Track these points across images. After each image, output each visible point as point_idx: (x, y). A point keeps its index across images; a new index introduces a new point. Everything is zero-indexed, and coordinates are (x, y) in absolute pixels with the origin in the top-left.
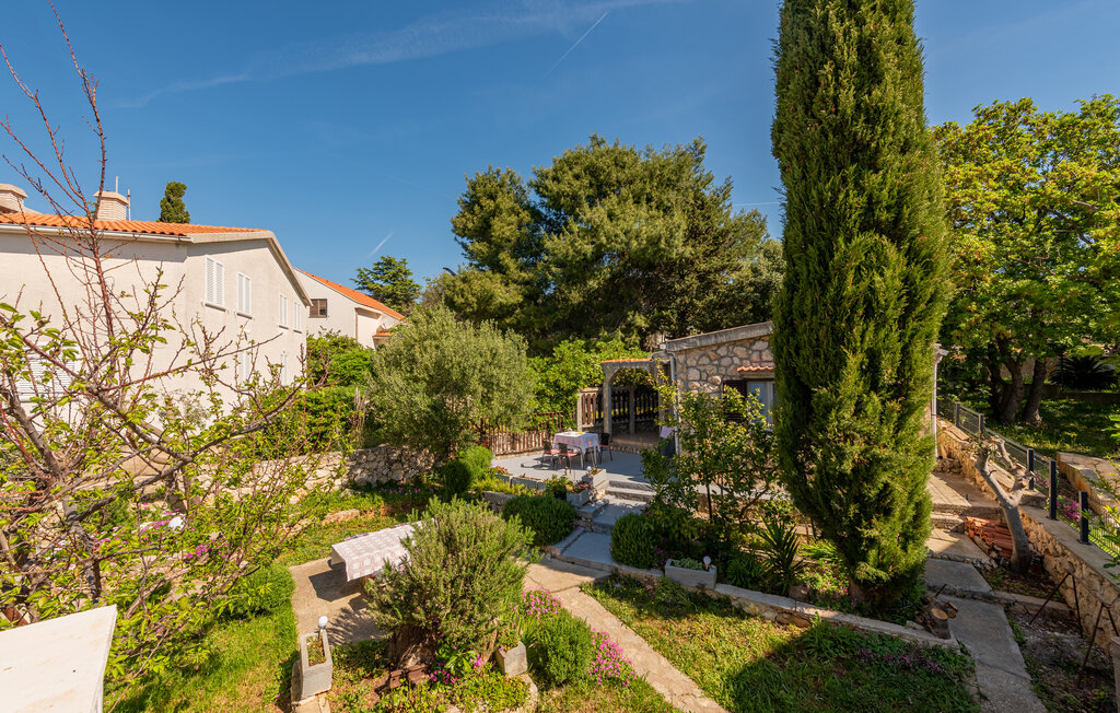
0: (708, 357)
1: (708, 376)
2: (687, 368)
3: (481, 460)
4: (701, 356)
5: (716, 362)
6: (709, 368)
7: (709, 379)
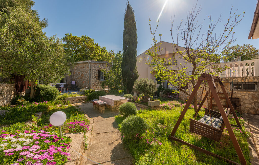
1: (96, 69)
5: (97, 67)
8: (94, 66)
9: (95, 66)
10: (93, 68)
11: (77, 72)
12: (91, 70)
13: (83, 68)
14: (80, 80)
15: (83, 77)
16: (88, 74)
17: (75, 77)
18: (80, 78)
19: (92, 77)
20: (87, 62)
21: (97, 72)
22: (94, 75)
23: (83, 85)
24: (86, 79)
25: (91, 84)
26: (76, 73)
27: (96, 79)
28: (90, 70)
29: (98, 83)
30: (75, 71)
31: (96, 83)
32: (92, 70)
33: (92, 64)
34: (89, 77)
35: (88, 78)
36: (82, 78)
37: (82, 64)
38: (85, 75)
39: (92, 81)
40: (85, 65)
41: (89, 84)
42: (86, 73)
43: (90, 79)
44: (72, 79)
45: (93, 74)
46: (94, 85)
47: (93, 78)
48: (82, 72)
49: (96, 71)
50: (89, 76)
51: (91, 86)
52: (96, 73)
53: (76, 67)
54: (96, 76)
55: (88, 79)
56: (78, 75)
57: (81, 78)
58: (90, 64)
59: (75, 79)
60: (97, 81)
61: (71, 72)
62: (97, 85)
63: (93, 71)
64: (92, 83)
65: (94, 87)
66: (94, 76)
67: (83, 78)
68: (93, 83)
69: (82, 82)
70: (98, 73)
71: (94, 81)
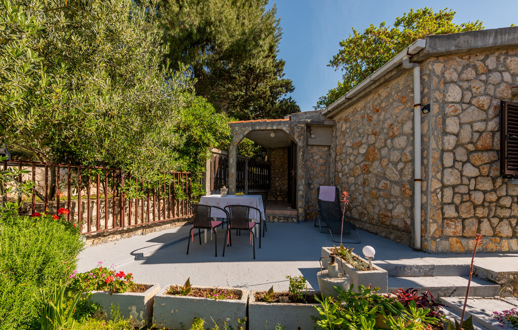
0: (475, 67)
1: (473, 97)
2: (445, 83)
3: (36, 260)
4: (465, 67)
5: (483, 77)
6: (476, 84)
7: (474, 102)
8: (455, 76)
9: (470, 73)
10: (444, 93)
11: (348, 144)
12: (426, 108)
13: (375, 117)
14: (360, 181)
15: (376, 163)
16: (401, 142)
17: (343, 166)
18: (359, 171)
19: (434, 155)
20: (399, 66)
21: (486, 121)
22: (450, 141)
23: (374, 206)
24: (392, 173)
25: (423, 207)
26: (344, 150)
27: (470, 171)
28: (418, 110)
29: (493, 197)
30: (343, 142)
31: (478, 197)
32: (435, 108)
33: (438, 67)
34: (413, 161)
35: (400, 166)
36: (369, 172)
37: (370, 98)
38: (384, 152)
39: (436, 185)
40: (383, 92)
41: (412, 208)
42: (393, 137)
43: (418, 175)
44: (332, 176)
45: (445, 133)
46: (450, 212)
47: (448, 160)
48: (372, 139)
49: (472, 114)
50: (413, 153)
51: (424, 222)
52: (479, 126)
53: (346, 120)
54: (470, 153)
55: (408, 171)
56: (350, 154)
57: (366, 170)
58: (417, 71)
59: (340, 174)
60: (487, 185)
61: (329, 147)
62: (480, 212)
63: (445, 117)
64: (434, 200)
65: (449, 231)
66: (452, 151)
67: (376, 167)
68: (443, 204)
69: (367, 189)
70: (493, 125)
71: (454, 187)
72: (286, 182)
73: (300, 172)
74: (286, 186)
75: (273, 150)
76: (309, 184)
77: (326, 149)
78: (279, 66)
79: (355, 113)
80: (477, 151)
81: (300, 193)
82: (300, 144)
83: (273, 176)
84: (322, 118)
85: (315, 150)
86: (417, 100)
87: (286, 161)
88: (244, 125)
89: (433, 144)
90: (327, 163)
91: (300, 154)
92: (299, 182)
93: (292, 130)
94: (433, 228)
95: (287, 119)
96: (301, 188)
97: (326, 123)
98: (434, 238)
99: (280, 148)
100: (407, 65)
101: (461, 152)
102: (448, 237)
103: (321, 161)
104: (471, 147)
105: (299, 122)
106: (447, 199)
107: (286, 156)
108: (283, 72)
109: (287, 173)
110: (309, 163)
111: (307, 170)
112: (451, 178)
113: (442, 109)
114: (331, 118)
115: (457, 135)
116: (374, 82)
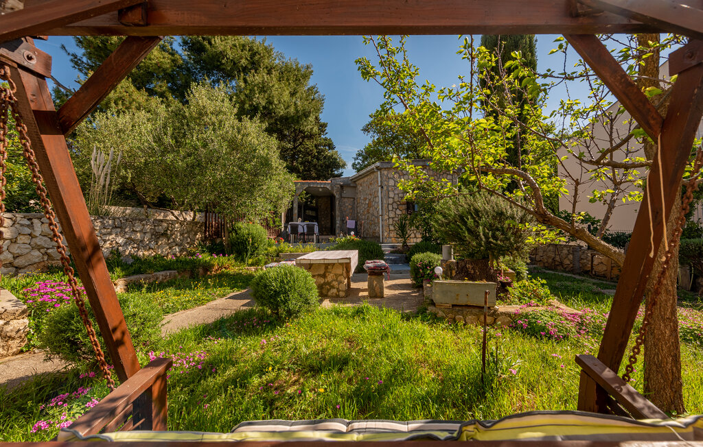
2: (388, 178)
4: (395, 173)
8: (392, 176)
10: (388, 182)
11: (362, 198)
12: (382, 187)
13: (370, 186)
14: (366, 217)
15: (371, 208)
16: (377, 199)
17: (360, 210)
18: (365, 212)
19: (386, 205)
22: (391, 201)
23: (371, 229)
25: (382, 226)
26: (360, 201)
27: (398, 212)
28: (379, 188)
30: (360, 196)
32: (385, 188)
33: (386, 173)
35: (377, 209)
36: (369, 213)
37: (369, 177)
38: (373, 204)
39: (386, 217)
40: (372, 176)
41: (379, 226)
42: (375, 197)
43: (380, 214)
45: (389, 197)
46: (392, 228)
47: (390, 208)
48: (370, 197)
49: (398, 191)
50: (379, 204)
51: (383, 232)
53: (361, 185)
54: (398, 205)
55: (377, 212)
56: (363, 203)
57: (368, 211)
58: (379, 172)
59: (359, 215)
61: (354, 198)
63: (389, 191)
64: (385, 223)
65: (391, 235)
66: (392, 204)
67: (371, 210)
68: (389, 225)
69: (368, 221)
71: (393, 218)
72: (329, 221)
73: (337, 213)
74: (329, 224)
75: (320, 197)
76: (343, 221)
77: (352, 200)
78: (322, 127)
79: (364, 182)
80: (401, 204)
81: (338, 225)
82: (337, 196)
83: (319, 216)
84: (350, 182)
85: (346, 200)
86: (379, 184)
87: (329, 206)
88: (303, 184)
89: (385, 202)
90: (353, 208)
91: (337, 202)
92: (337, 219)
93: (332, 188)
94: (386, 234)
95: (329, 181)
96: (338, 222)
97: (352, 185)
98: (386, 238)
99: (325, 196)
100: (375, 170)
101: (395, 205)
102: (391, 238)
103: (350, 207)
104: (398, 203)
105: (336, 184)
106: (391, 223)
107: (329, 202)
108: (326, 132)
109: (329, 215)
110: (342, 208)
111: (341, 211)
112: (392, 215)
113: (388, 188)
114: (355, 182)
115: (393, 198)
116: (368, 172)
